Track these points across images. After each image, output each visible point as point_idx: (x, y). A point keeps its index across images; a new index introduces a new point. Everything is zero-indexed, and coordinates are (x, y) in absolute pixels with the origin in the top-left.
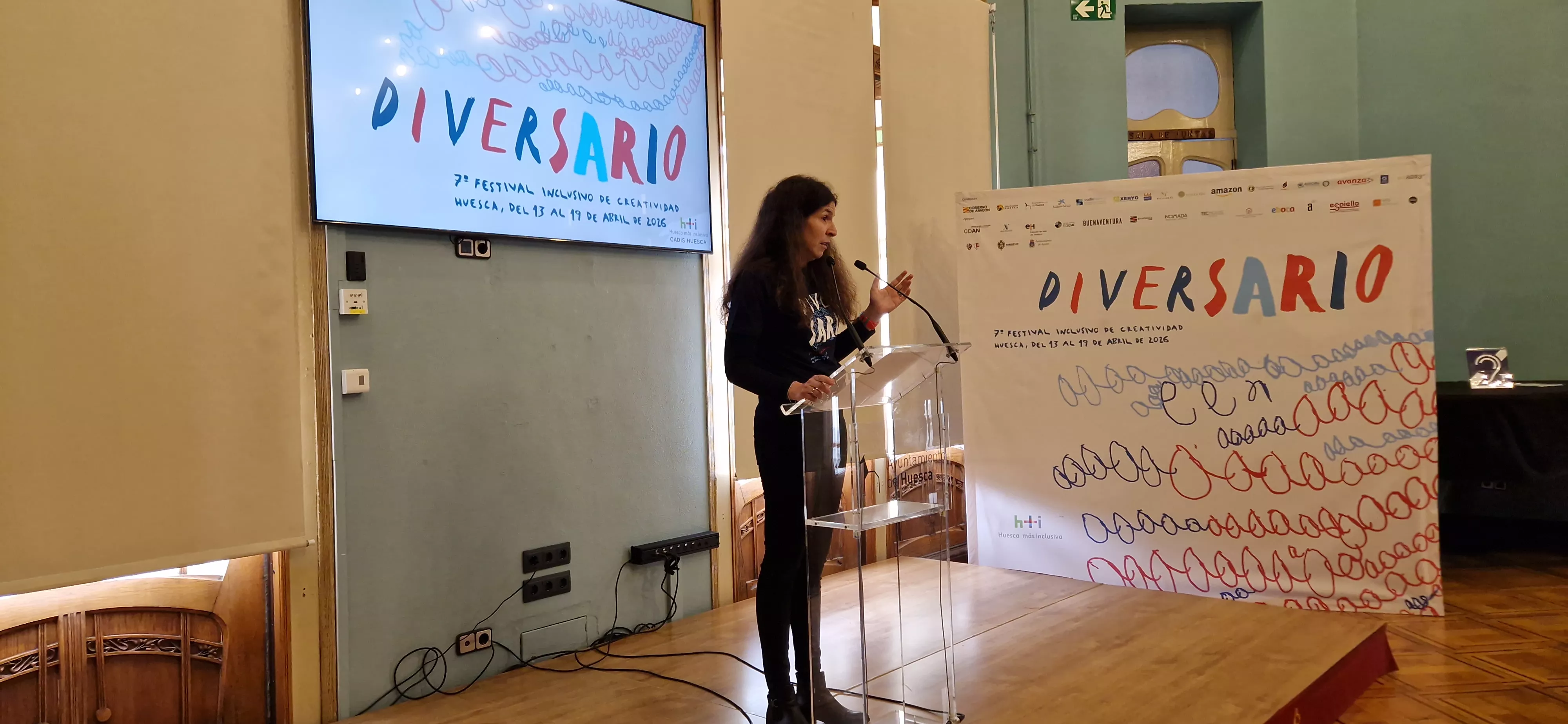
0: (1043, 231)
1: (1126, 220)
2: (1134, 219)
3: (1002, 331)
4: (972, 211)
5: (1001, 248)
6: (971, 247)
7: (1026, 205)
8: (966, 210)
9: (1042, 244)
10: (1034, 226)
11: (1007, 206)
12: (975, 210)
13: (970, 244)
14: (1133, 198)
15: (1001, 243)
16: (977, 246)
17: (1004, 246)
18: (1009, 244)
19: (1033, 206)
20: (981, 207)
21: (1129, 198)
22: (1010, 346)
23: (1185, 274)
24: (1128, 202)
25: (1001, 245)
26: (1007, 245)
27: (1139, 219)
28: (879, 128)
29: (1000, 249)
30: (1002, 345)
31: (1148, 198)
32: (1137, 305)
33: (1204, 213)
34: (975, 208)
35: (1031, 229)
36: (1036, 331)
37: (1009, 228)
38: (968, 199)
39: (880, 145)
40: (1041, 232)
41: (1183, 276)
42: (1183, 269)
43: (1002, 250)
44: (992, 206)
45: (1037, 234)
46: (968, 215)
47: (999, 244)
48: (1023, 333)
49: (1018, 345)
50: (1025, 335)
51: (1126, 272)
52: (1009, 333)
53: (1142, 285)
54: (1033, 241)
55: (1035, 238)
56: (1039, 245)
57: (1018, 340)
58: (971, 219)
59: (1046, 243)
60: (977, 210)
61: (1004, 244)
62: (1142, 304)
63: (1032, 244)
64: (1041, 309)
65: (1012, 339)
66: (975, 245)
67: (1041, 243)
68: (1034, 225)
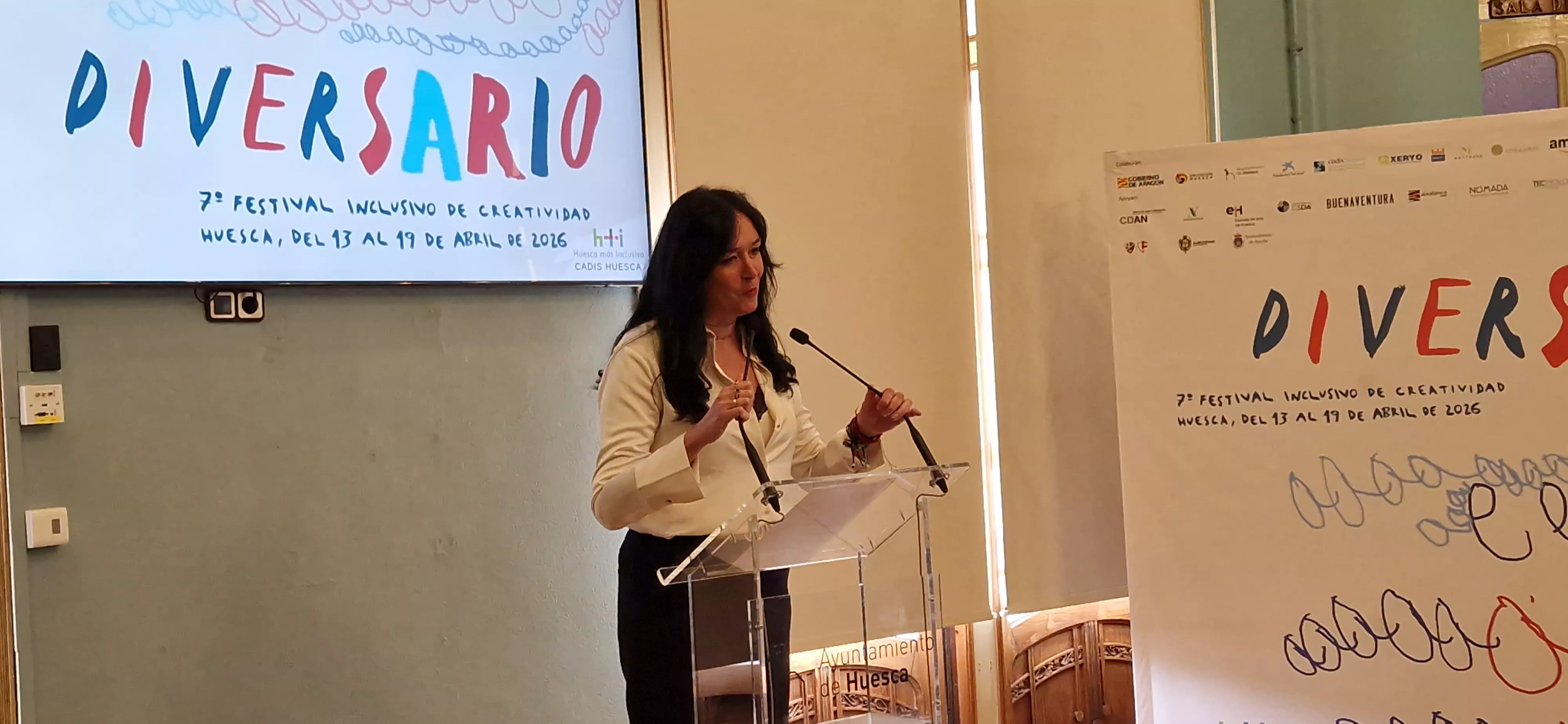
0: (1258, 219)
1: (1402, 197)
2: (1415, 195)
3: (1190, 396)
4: (1134, 185)
5: (1185, 249)
6: (1132, 249)
7: (1227, 173)
8: (1122, 183)
9: (1257, 241)
10: (1241, 210)
11: (1194, 175)
12: (1138, 183)
13: (1131, 244)
14: (1412, 157)
15: (1185, 241)
16: (1143, 247)
17: (1189, 246)
18: (1199, 243)
19: (1239, 173)
20: (1150, 177)
21: (1406, 158)
22: (1205, 422)
23: (1506, 292)
24: (1404, 165)
25: (1185, 244)
26: (1194, 243)
27: (1423, 195)
28: (973, 38)
29: (1183, 252)
30: (1190, 420)
31: (1438, 157)
32: (1423, 347)
33: (1538, 183)
34: (1139, 178)
35: (1236, 215)
36: (1249, 396)
37: (1198, 215)
38: (1127, 164)
39: (974, 69)
40: (1253, 219)
41: (1503, 297)
42: (1504, 283)
43: (1187, 252)
44: (1168, 175)
45: (1248, 223)
46: (1128, 192)
47: (1181, 242)
48: (1227, 400)
49: (1218, 420)
50: (1230, 403)
51: (1403, 288)
52: (1203, 398)
53: (1431, 312)
54: (1240, 236)
55: (1243, 231)
56: (1251, 242)
57: (1217, 412)
58: (1132, 198)
59: (1262, 239)
60: (1142, 182)
61: (1189, 242)
62: (1431, 346)
63: (1238, 241)
64: (1257, 356)
65: (1207, 410)
66: (1141, 245)
67: (1254, 239)
68: (1241, 207)
